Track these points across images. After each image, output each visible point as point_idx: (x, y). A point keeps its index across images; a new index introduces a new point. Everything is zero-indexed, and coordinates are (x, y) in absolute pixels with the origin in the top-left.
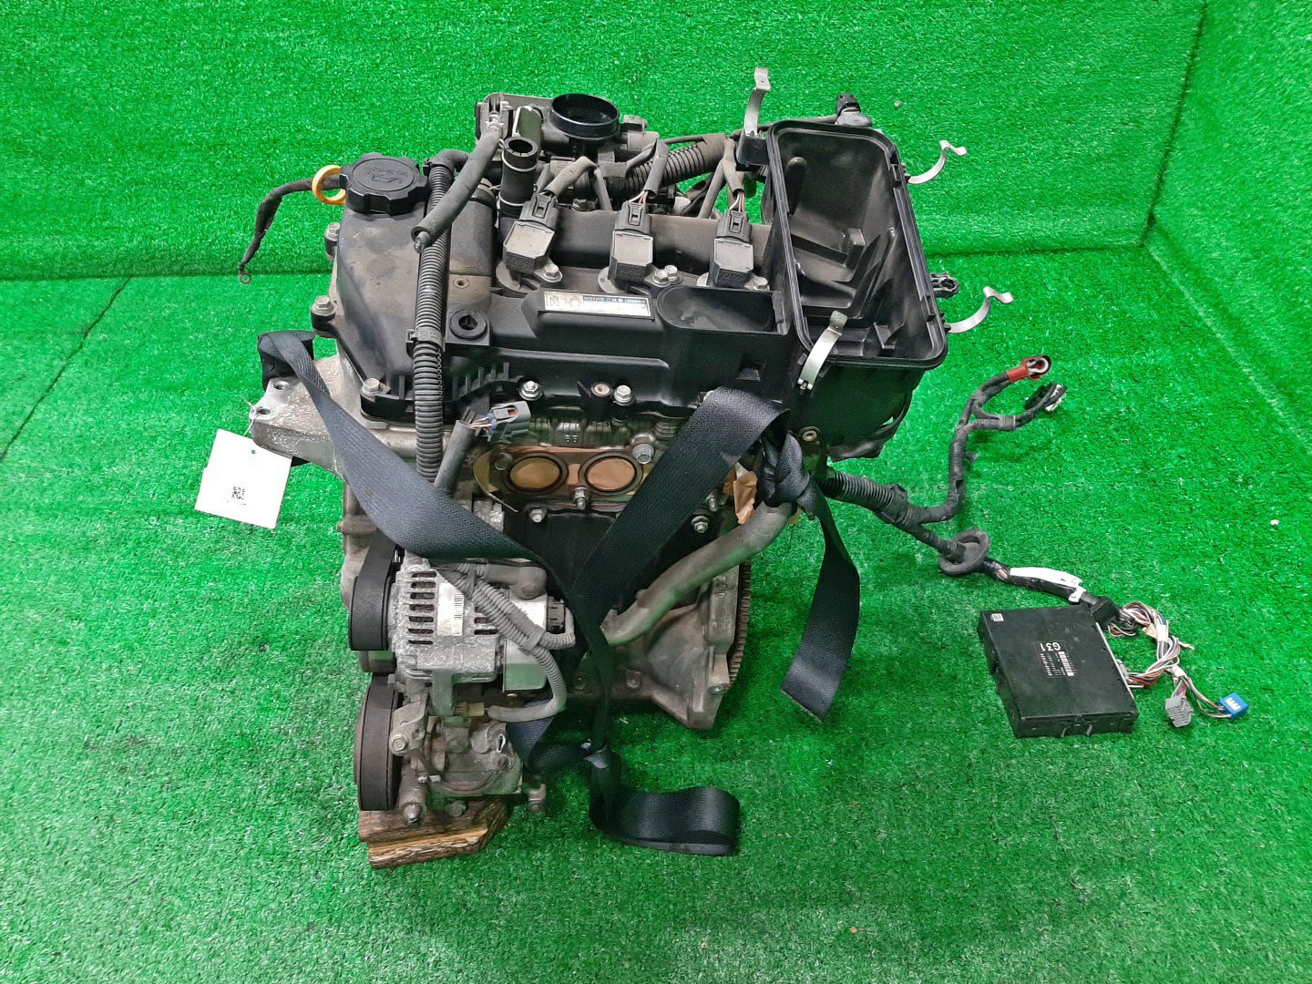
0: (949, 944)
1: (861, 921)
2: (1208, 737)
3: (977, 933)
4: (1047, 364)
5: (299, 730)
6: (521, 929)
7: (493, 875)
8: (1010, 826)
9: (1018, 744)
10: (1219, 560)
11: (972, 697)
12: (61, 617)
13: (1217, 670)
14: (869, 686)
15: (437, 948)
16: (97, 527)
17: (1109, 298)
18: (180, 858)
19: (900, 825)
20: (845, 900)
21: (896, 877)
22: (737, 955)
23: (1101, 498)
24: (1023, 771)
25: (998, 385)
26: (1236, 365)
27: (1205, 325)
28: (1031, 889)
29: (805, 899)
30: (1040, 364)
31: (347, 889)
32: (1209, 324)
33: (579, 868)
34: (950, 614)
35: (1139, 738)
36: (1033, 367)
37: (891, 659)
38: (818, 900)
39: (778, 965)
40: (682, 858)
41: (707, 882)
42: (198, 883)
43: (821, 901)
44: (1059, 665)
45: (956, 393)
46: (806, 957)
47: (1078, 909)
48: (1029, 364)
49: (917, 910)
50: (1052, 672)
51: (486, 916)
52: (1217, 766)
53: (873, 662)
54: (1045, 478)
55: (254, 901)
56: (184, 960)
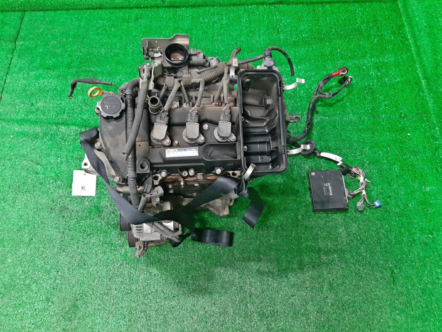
0: (285, 273)
1: (264, 266)
2: (367, 213)
3: (293, 270)
4: (346, 71)
5: (111, 205)
6: (176, 266)
7: (167, 251)
8: (307, 240)
9: (313, 214)
10: (387, 149)
11: (302, 198)
12: (34, 164)
13: (376, 190)
14: (273, 193)
15: (154, 271)
16: (38, 129)
17: (378, 29)
18: (84, 244)
19: (277, 238)
20: (260, 260)
21: (274, 253)
22: (231, 274)
23: (356, 123)
24: (313, 222)
25: (328, 78)
26: (415, 63)
27: (409, 43)
28: (309, 258)
29: (249, 259)
30: (344, 71)
31: (130, 254)
32: (411, 42)
33: (190, 249)
34: (300, 168)
35: (348, 213)
36: (342, 72)
37: (280, 184)
38: (253, 260)
39: (241, 277)
40: (217, 247)
41: (224, 254)
42: (90, 252)
43: (254, 260)
44: (328, 191)
45: (316, 75)
46: (248, 276)
47: (321, 264)
48: (340, 71)
49: (278, 263)
50: (326, 194)
51: (166, 263)
52: (368, 222)
53: (275, 185)
54: (339, 114)
55: (105, 257)
56: (90, 273)
